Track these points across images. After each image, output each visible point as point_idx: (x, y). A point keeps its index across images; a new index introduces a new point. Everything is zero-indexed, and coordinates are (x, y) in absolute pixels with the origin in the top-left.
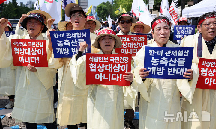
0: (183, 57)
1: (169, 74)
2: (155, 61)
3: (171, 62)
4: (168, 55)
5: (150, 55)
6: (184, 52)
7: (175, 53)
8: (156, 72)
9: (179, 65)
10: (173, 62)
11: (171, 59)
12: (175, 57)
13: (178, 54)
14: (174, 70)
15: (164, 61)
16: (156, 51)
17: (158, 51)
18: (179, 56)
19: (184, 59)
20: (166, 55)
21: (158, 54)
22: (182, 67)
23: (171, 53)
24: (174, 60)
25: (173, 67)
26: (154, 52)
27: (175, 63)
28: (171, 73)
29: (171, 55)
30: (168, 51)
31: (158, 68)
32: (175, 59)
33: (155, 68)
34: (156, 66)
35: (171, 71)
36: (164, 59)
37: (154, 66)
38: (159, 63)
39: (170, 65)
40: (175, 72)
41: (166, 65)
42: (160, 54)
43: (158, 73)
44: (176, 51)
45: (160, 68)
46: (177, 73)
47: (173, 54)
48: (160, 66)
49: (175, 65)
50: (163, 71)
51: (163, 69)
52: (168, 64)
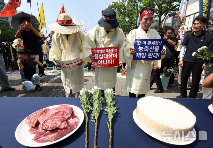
0: (158, 46)
1: (149, 57)
2: (141, 49)
3: (151, 49)
4: (149, 44)
5: (138, 44)
6: (159, 42)
7: (153, 43)
8: (141, 56)
9: (155, 51)
10: (152, 49)
11: (151, 47)
12: (154, 46)
13: (155, 44)
14: (152, 54)
15: (146, 49)
16: (142, 42)
17: (143, 42)
18: (156, 45)
19: (159, 47)
20: (148, 45)
21: (143, 44)
22: (157, 52)
23: (151, 43)
24: (152, 48)
25: (151, 52)
26: (140, 42)
27: (153, 50)
28: (150, 56)
29: (151, 44)
30: (149, 42)
31: (142, 53)
32: (154, 47)
33: (141, 53)
34: (141, 52)
35: (150, 55)
36: (147, 47)
37: (140, 52)
38: (143, 50)
39: (150, 51)
40: (153, 55)
41: (148, 51)
42: (144, 44)
43: (142, 57)
44: (154, 42)
45: (144, 53)
46: (154, 56)
47: (152, 43)
48: (144, 52)
49: (153, 51)
50: (145, 55)
51: (146, 54)
52: (149, 50)
